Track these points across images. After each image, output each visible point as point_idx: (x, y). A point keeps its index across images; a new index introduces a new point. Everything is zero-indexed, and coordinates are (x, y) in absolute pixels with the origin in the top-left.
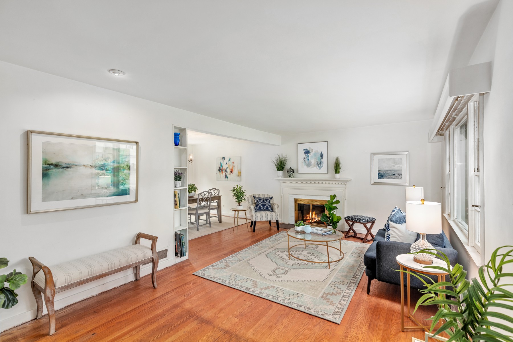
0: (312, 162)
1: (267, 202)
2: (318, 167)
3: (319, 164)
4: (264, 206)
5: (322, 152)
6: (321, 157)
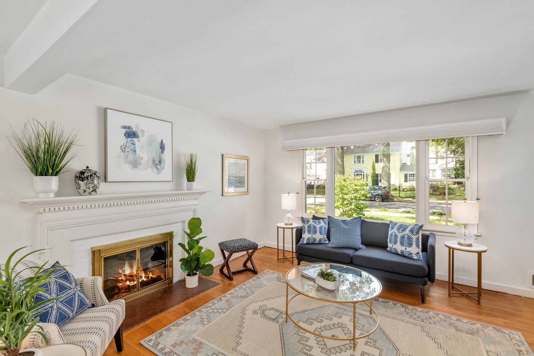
0: (142, 158)
2: (155, 169)
3: (157, 163)
4: (69, 302)
5: (162, 141)
6: (160, 150)
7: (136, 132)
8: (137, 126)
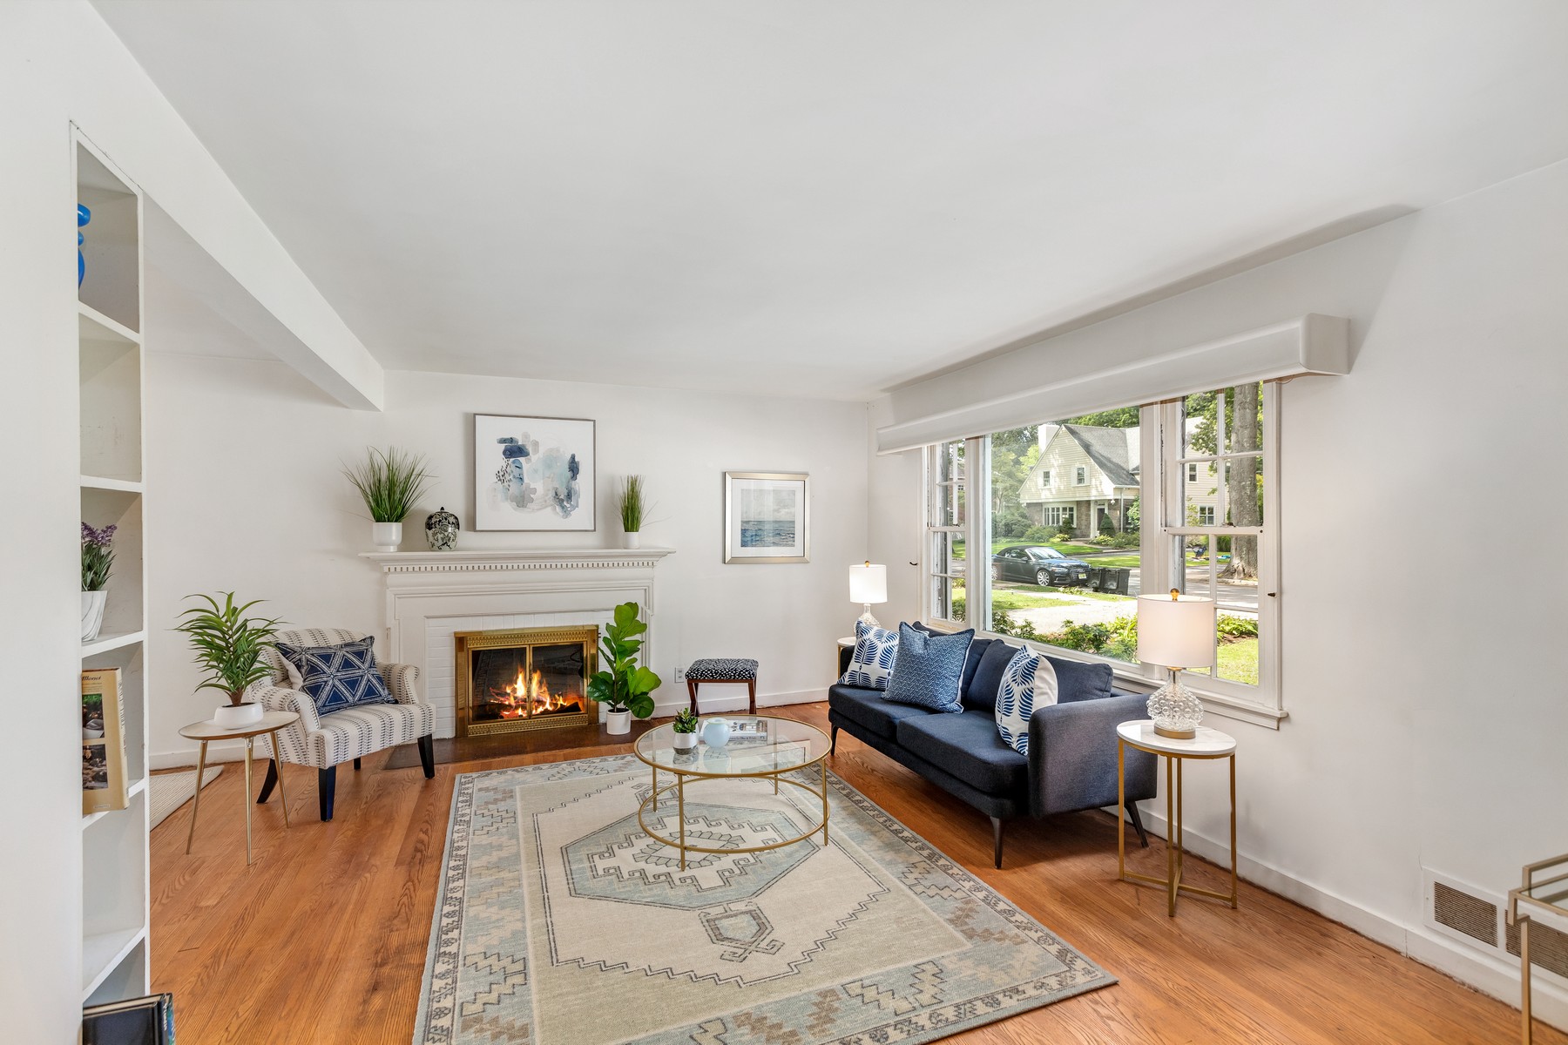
0: (534, 491)
1: (367, 665)
2: (558, 509)
3: (562, 497)
4: (352, 684)
5: (573, 457)
6: (569, 474)
7: (523, 445)
8: (526, 436)
